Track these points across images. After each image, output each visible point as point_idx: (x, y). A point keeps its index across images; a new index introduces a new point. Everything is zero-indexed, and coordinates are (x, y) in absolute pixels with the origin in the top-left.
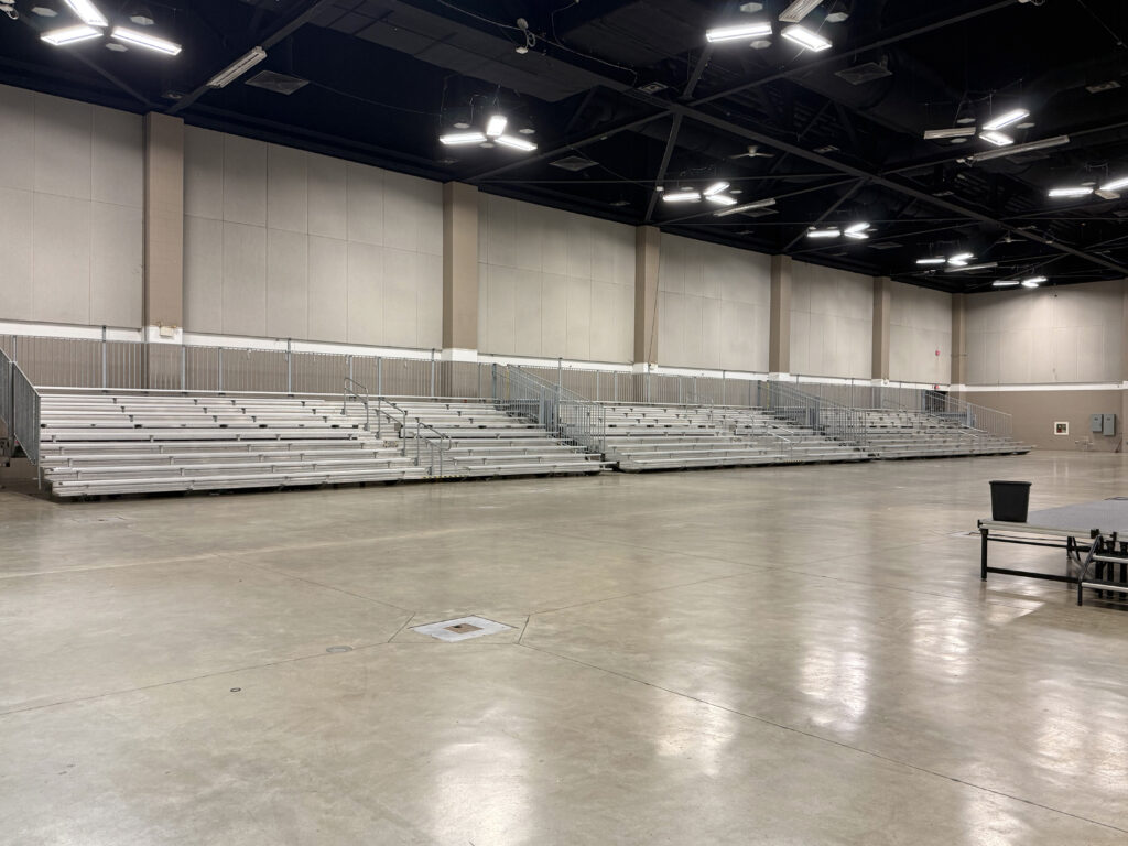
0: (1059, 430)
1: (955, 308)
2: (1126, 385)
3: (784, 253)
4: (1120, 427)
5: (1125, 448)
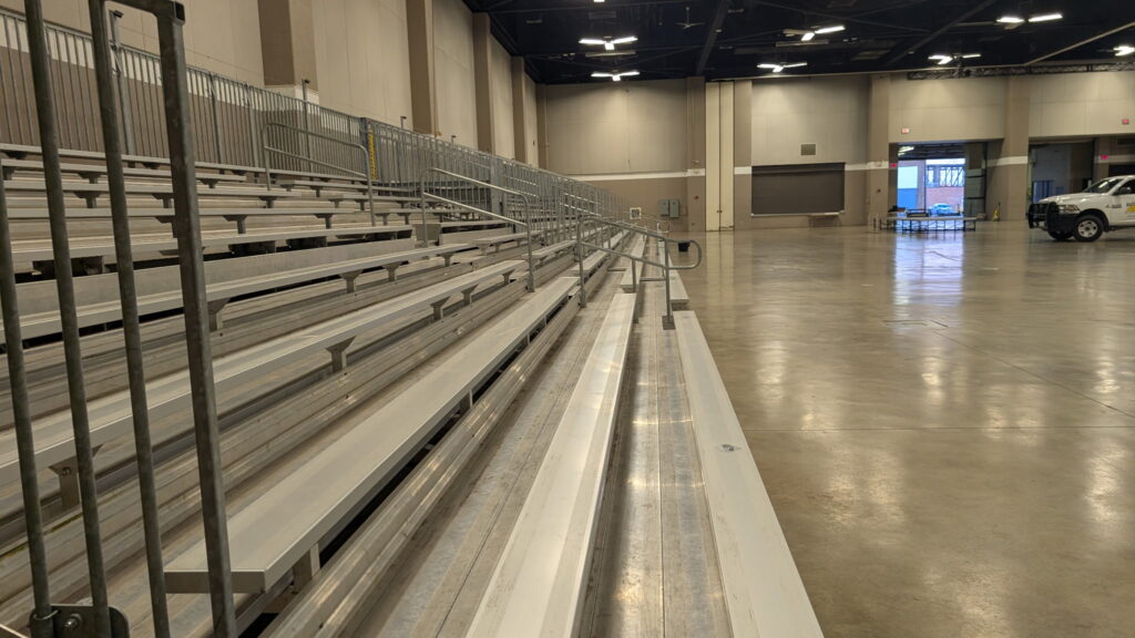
0: (633, 216)
1: (539, 99)
2: (690, 173)
3: (487, 11)
4: (684, 210)
5: (690, 228)
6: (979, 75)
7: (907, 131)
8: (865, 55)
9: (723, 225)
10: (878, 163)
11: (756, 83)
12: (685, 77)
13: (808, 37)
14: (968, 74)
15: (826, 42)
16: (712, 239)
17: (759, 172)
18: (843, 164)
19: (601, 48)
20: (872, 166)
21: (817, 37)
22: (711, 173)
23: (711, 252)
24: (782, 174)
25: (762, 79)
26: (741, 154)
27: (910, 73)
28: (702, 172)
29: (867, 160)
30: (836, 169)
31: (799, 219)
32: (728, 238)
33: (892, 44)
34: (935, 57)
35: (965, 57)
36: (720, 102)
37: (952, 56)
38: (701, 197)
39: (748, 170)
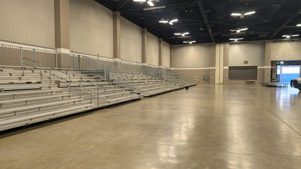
0: (195, 79)
1: (171, 48)
2: (211, 68)
3: (145, 28)
4: (209, 78)
5: (211, 83)
6: (298, 41)
7: (277, 57)
8: (261, 36)
9: (220, 82)
10: (267, 66)
11: (230, 44)
12: (210, 42)
13: (238, 31)
14: (294, 41)
15: (245, 33)
16: (217, 86)
17: (231, 68)
18: (257, 66)
19: (181, 36)
20: (265, 67)
21: (241, 32)
22: (217, 68)
23: (217, 90)
24: (238, 69)
25: (232, 43)
26: (225, 63)
27: (275, 41)
28: (214, 68)
29: (264, 66)
30: (255, 68)
31: (243, 82)
32: (221, 86)
33: (269, 33)
34: (284, 36)
35: (293, 36)
36: (220, 49)
37: (290, 36)
38: (214, 75)
39: (228, 68)
